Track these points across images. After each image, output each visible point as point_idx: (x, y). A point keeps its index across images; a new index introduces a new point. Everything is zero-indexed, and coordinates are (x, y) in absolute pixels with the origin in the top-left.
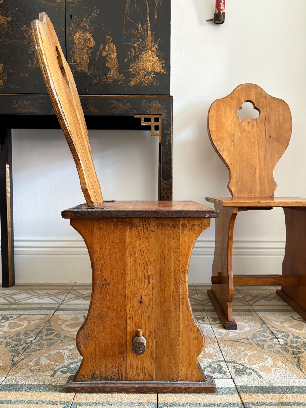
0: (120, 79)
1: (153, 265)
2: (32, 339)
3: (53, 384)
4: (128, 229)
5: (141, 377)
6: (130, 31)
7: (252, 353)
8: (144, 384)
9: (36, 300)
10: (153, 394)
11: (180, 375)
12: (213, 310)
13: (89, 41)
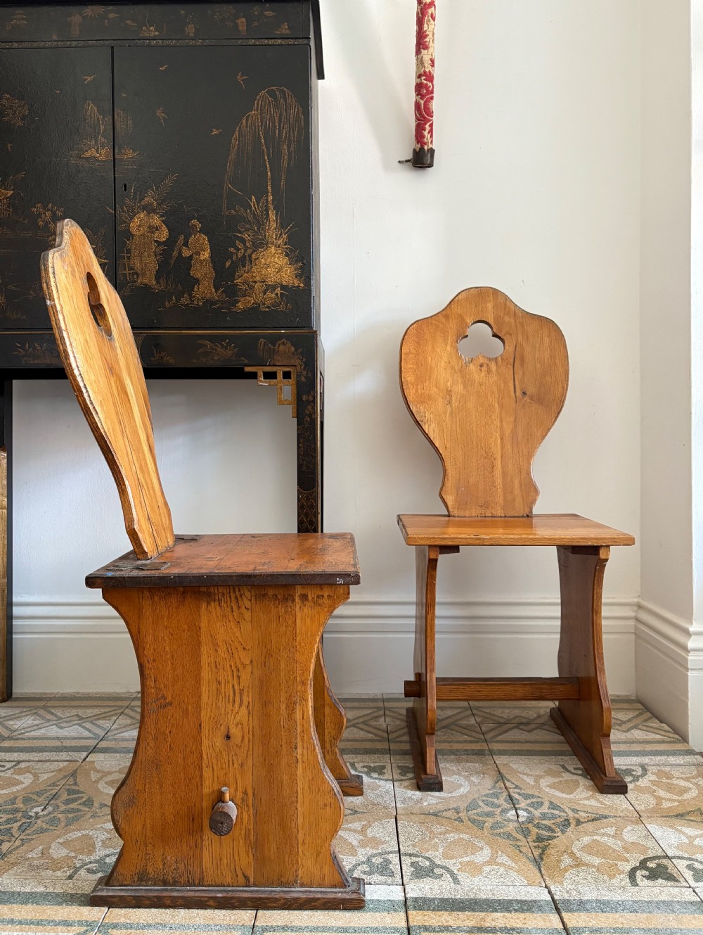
0: (217, 298)
1: (249, 669)
2: (38, 809)
3: (70, 891)
4: (204, 605)
5: (229, 880)
6: (236, 210)
7: (456, 837)
8: (232, 891)
9: (53, 731)
10: (249, 911)
11: (300, 876)
12: (407, 750)
13: (157, 230)
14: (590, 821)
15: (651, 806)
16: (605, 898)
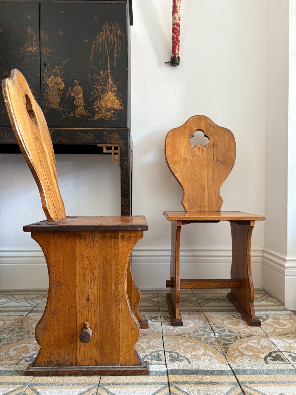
0: (86, 114)
1: (98, 269)
2: (5, 335)
3: (16, 369)
4: (78, 241)
5: (88, 363)
6: (94, 76)
7: (189, 344)
8: (90, 368)
9: (14, 304)
10: (97, 377)
11: (120, 361)
12: (167, 310)
13: (59, 84)
14: (246, 337)
15: (272, 331)
16: (255, 369)
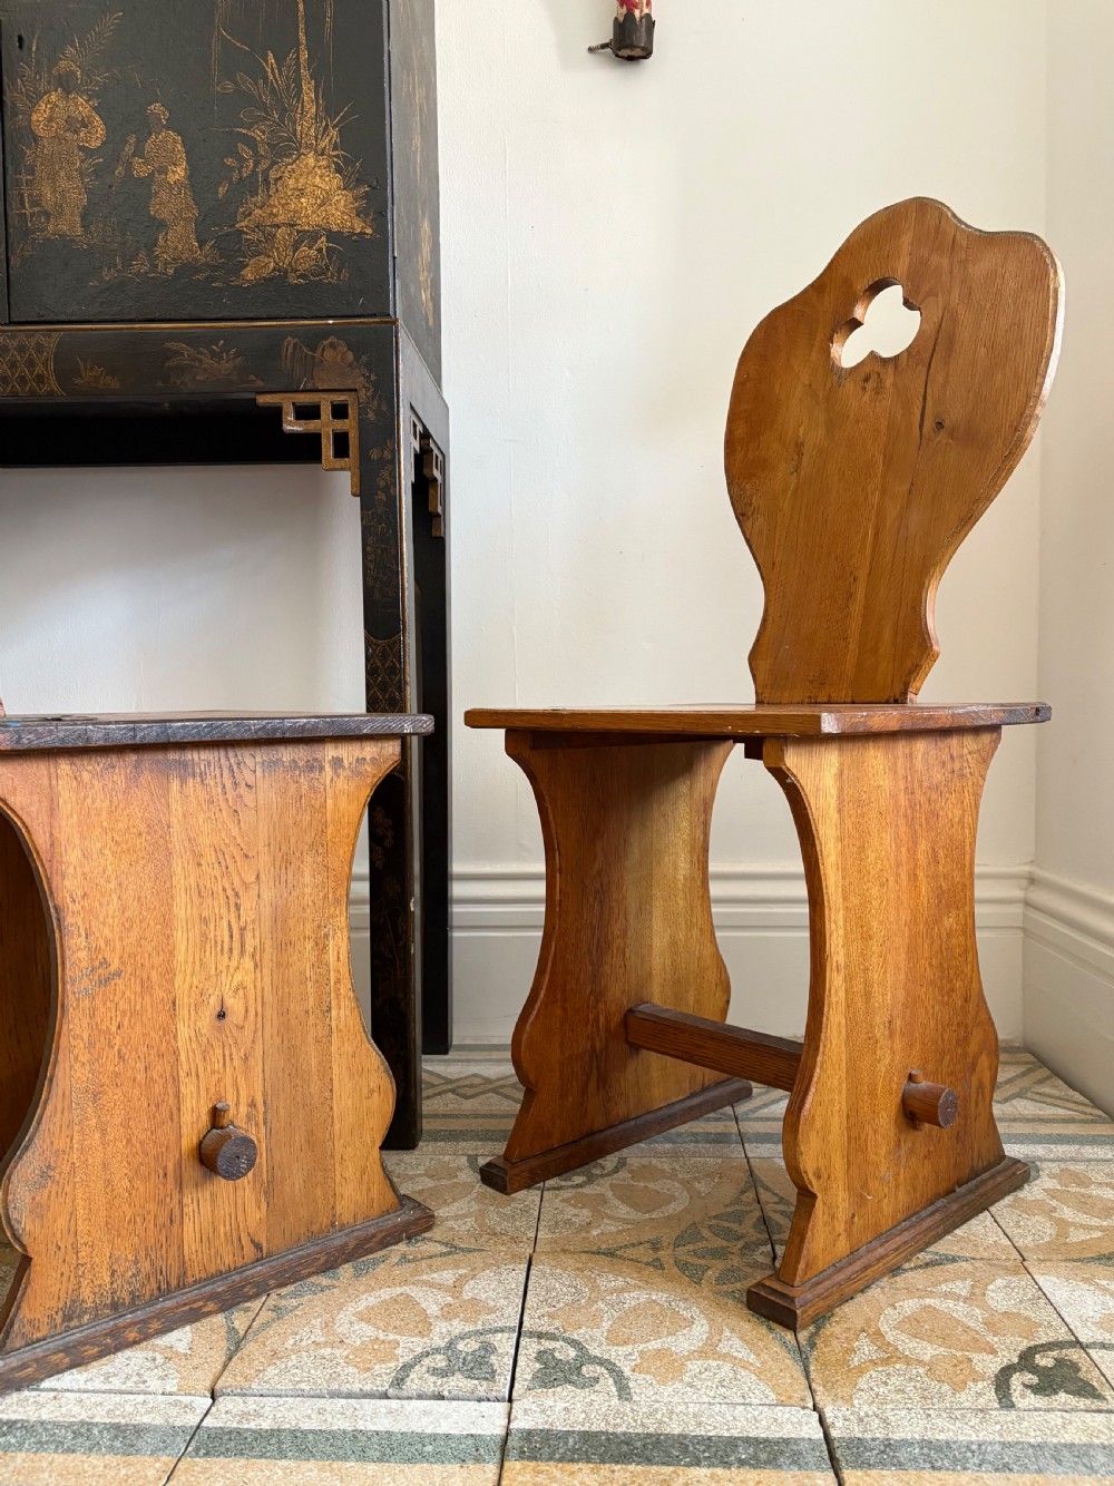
6: (236, 83)
13: (86, 126)
14: (920, 1267)
15: (1047, 1239)
16: (942, 1437)
